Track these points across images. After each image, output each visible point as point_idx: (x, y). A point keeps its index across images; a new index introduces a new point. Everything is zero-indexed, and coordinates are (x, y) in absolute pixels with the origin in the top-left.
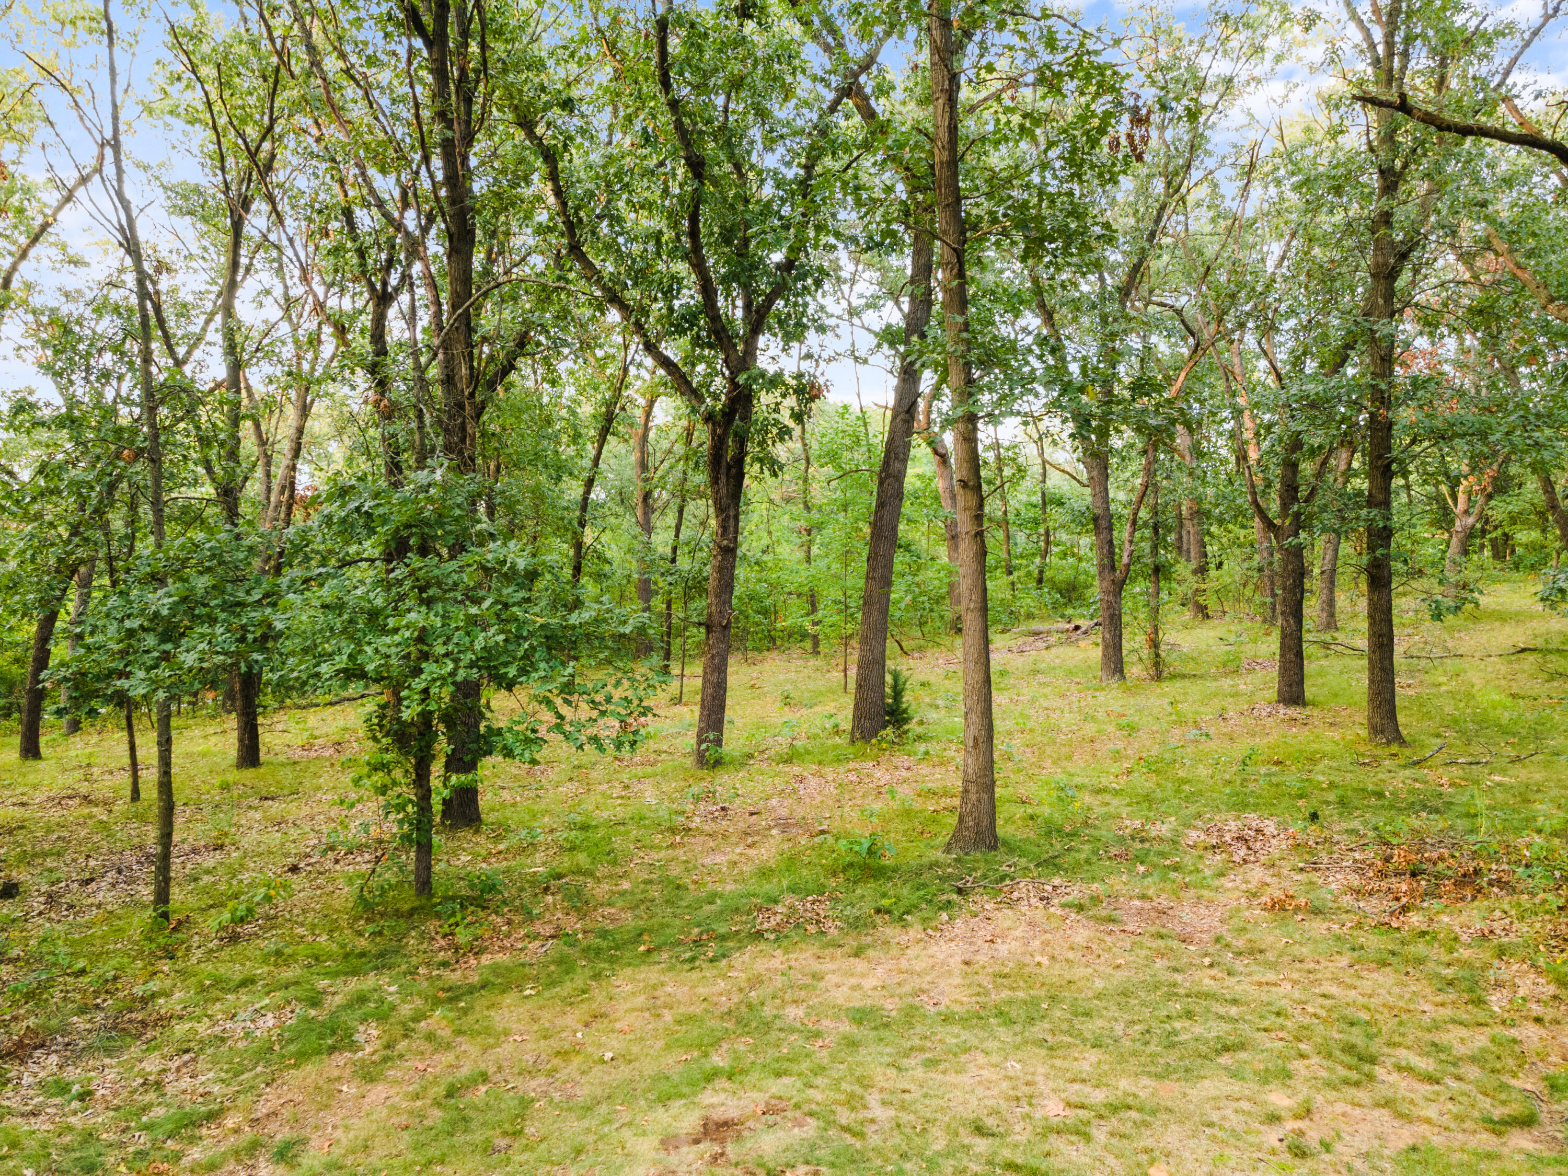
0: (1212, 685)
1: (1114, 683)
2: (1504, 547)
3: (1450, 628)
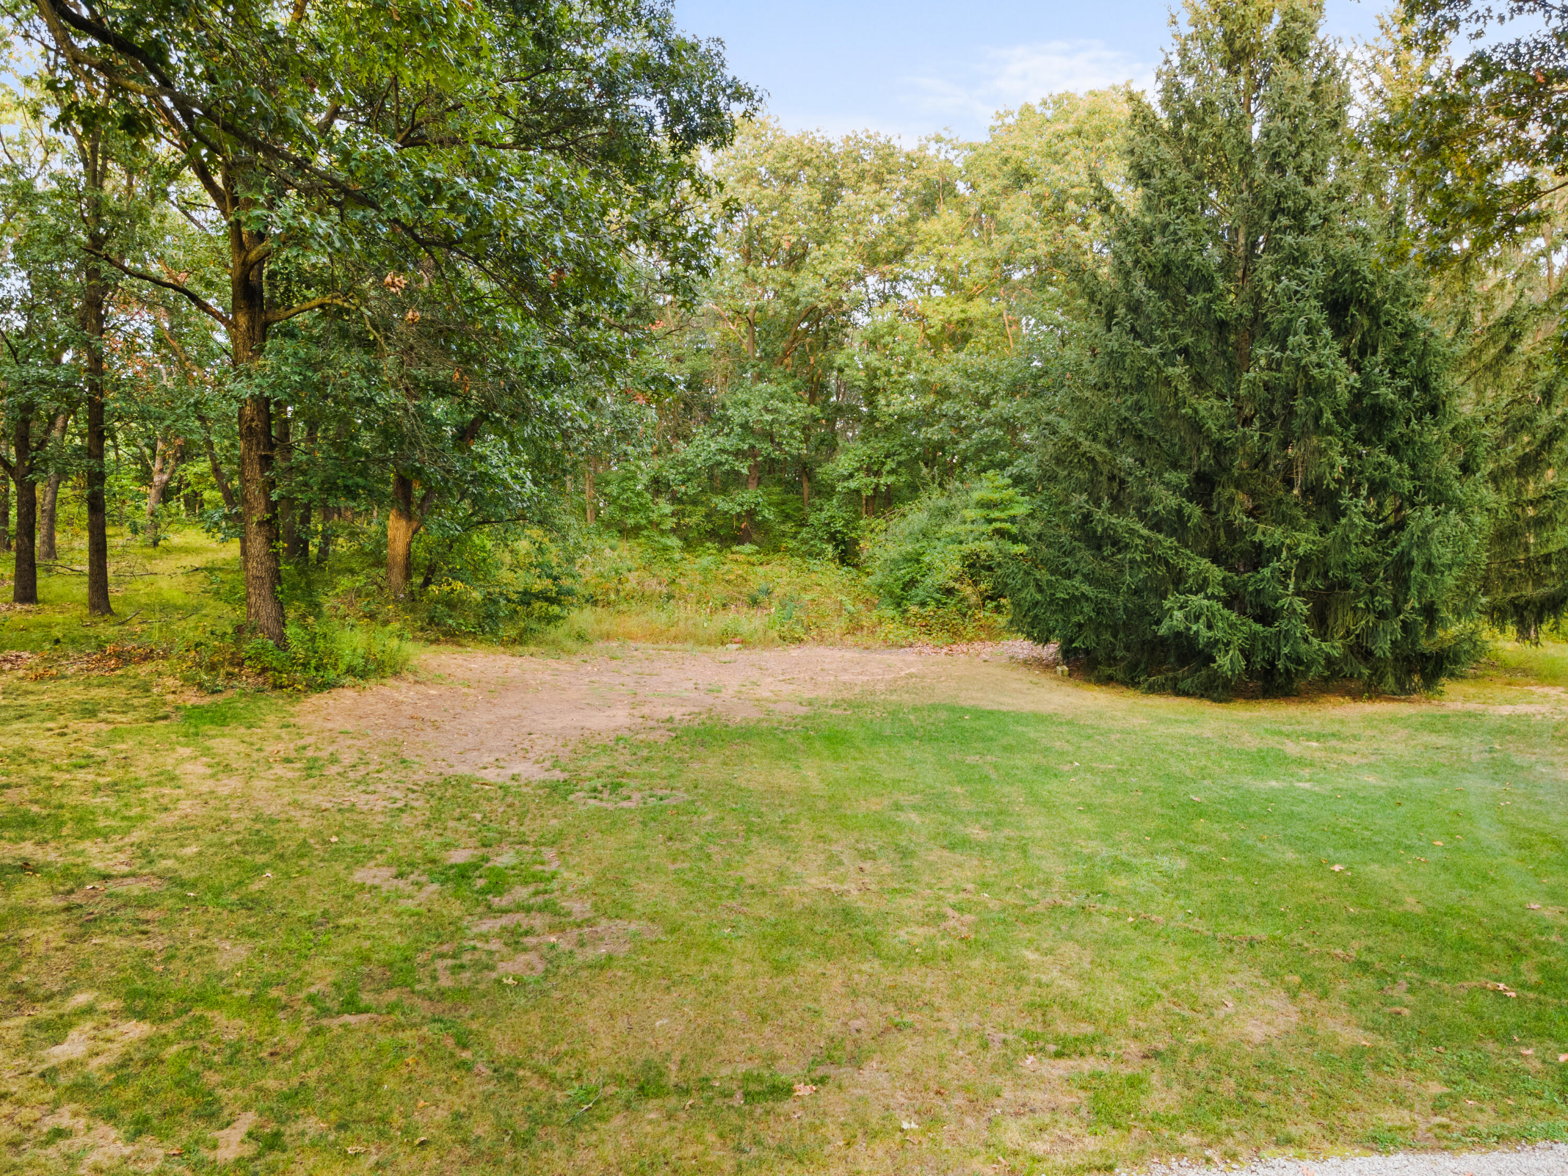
2: (194, 502)
3: (151, 558)
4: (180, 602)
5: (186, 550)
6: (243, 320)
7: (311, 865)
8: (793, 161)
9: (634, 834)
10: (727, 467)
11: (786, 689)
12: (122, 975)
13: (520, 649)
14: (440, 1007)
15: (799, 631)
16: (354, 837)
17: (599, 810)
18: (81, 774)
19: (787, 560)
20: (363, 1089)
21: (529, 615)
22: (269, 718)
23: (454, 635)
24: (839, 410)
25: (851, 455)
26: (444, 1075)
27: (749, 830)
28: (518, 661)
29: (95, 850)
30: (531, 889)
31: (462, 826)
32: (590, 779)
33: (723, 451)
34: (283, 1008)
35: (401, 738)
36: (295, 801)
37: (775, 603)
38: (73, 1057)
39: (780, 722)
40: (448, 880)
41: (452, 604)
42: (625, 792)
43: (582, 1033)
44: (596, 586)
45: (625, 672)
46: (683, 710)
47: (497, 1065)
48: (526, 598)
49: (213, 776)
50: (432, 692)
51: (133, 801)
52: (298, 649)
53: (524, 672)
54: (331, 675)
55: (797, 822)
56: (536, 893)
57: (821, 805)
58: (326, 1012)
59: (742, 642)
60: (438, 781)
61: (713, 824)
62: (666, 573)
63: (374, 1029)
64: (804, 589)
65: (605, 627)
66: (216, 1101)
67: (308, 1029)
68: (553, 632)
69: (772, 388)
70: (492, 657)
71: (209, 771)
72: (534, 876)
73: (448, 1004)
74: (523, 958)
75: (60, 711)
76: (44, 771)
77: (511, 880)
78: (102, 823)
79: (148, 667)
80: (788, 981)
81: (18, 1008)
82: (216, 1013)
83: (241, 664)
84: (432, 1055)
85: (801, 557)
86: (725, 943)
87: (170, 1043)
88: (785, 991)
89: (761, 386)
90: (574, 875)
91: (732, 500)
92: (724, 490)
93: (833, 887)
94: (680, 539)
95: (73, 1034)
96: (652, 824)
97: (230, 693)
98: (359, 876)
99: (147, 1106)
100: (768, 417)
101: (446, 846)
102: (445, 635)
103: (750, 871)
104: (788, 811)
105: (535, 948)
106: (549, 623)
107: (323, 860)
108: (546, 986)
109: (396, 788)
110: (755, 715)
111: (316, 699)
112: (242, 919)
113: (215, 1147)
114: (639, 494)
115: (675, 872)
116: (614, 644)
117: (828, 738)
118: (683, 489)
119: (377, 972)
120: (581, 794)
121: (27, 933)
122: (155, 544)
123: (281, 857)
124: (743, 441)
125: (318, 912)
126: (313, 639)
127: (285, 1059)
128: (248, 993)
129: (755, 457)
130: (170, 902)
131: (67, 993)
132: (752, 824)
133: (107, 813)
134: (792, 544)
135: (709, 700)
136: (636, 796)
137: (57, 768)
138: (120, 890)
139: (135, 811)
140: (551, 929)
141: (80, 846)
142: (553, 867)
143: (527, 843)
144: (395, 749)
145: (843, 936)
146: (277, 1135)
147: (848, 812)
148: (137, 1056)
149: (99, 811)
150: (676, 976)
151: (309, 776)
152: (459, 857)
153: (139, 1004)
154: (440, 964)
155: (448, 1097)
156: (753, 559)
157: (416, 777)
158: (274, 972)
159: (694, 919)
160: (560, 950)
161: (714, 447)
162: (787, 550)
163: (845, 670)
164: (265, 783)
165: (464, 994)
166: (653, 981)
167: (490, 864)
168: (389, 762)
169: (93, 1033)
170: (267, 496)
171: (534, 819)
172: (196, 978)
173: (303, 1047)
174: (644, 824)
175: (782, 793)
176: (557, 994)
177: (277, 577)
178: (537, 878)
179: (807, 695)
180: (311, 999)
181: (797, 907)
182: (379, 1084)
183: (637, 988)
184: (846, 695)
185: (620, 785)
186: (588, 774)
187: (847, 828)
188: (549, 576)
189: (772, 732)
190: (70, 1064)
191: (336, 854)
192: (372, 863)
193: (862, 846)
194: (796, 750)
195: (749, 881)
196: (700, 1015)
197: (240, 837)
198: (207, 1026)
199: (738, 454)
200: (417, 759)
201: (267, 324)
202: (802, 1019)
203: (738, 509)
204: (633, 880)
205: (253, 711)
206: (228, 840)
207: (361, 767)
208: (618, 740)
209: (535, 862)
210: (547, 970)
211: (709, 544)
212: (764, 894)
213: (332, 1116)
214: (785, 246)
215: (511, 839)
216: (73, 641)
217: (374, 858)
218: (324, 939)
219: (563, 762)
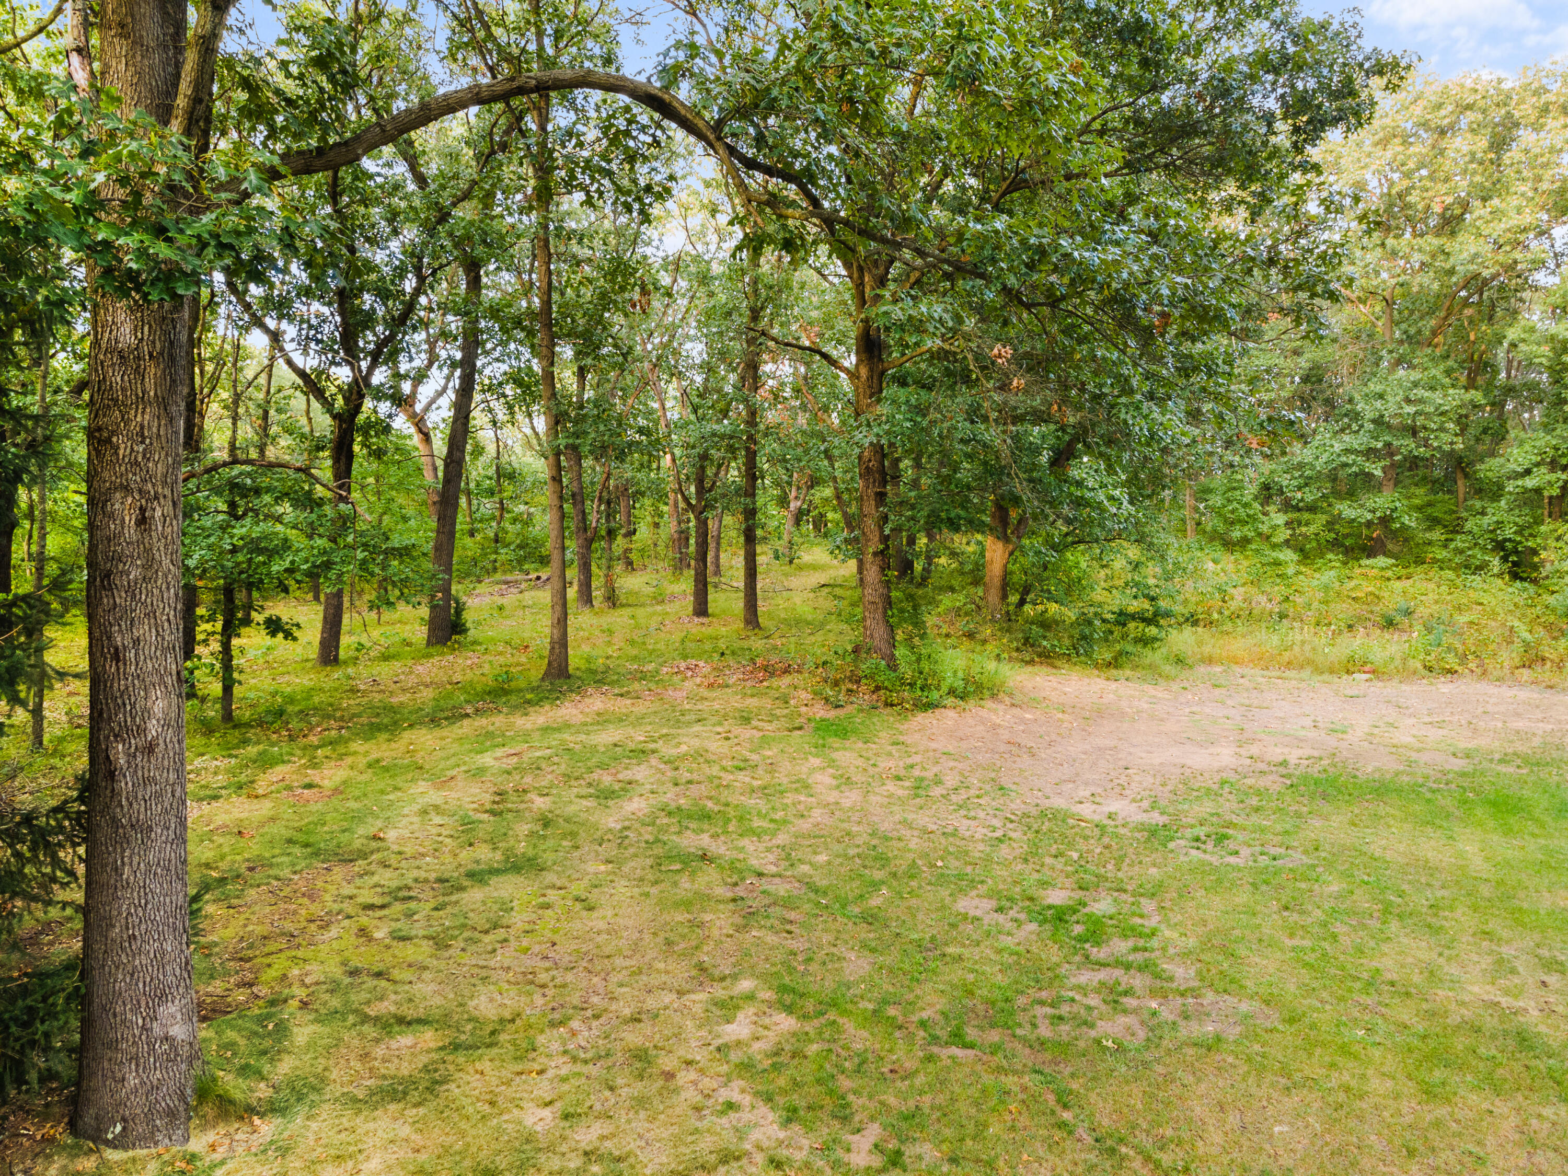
0: (649, 610)
1: (587, 610)
2: (820, 523)
3: (786, 575)
4: (810, 618)
5: (814, 567)
6: (864, 372)
7: (920, 887)
8: (1450, 108)
9: (1243, 897)
10: (1354, 469)
11: (1434, 734)
12: (774, 969)
13: (1114, 672)
14: (1040, 1057)
15: (1452, 661)
16: (957, 864)
17: (1203, 863)
18: (741, 776)
19: (1434, 573)
20: (971, 1128)
21: (1124, 637)
22: (883, 734)
23: (1048, 657)
24: (1510, 391)
25: (1527, 447)
26: (1045, 1133)
27: (1386, 911)
28: (1113, 685)
29: (752, 848)
30: (1130, 943)
31: (1059, 864)
32: (1192, 827)
33: (1347, 451)
34: (900, 1028)
35: (998, 763)
36: (905, 821)
37: (1418, 627)
38: (741, 1037)
39: (1427, 777)
40: (1045, 921)
41: (1046, 624)
42: (1231, 845)
43: (1189, 1120)
44: (1197, 604)
45: (1230, 702)
46: (1300, 752)
47: (1098, 1134)
48: (1122, 619)
49: (838, 787)
50: (1028, 716)
51: (778, 805)
52: (906, 670)
53: (1120, 698)
54: (935, 695)
55: (1452, 909)
56: (1136, 949)
57: (1485, 891)
58: (935, 1040)
59: (1373, 672)
60: (1034, 812)
61: (1338, 897)
62: (1279, 590)
63: (979, 1067)
64: (1459, 609)
65: (1207, 650)
66: (847, 1105)
67: (921, 1054)
68: (1149, 656)
69: (1415, 375)
70: (1087, 680)
71: (834, 782)
72: (1133, 929)
73: (1048, 1056)
74: (1123, 1020)
75: (725, 717)
76: (715, 770)
77: (1110, 930)
78: (757, 823)
79: (787, 679)
80: (1442, 1111)
81: (701, 984)
82: (846, 1020)
83: (858, 682)
84: (1034, 1107)
85: (1454, 570)
86: (1356, 1048)
87: (811, 1041)
88: (1437, 1124)
89: (1401, 373)
90: (1176, 935)
91: (1362, 506)
92: (1351, 494)
93: (1505, 1001)
94: (1295, 551)
95: (740, 1016)
96: (1264, 888)
97: (849, 708)
98: (963, 904)
99: (795, 1096)
100: (1411, 409)
101: (1043, 884)
102: (1039, 656)
103: (1388, 962)
104: (1439, 894)
105: (1135, 1011)
106: (1146, 644)
107: (930, 884)
108: (1148, 1057)
109: (995, 816)
110: (1390, 765)
111: (921, 718)
112: (863, 932)
113: (849, 1150)
114: (1246, 505)
115: (1294, 949)
116: (1218, 669)
117: (1494, 804)
118: (1299, 495)
119: (981, 1008)
120: (1182, 843)
121: (707, 917)
122: (791, 562)
123: (894, 875)
124: (1376, 439)
125: (927, 936)
126: (919, 660)
127: (903, 1079)
128: (871, 1006)
129: (1392, 455)
130: (807, 907)
131: (735, 977)
132: (1391, 903)
133: (759, 814)
134: (1441, 554)
135: (1332, 742)
136: (1245, 852)
137: (724, 769)
138: (771, 888)
139: (779, 815)
140: (1153, 993)
141: (741, 843)
142: (1153, 922)
143: (1125, 891)
144: (993, 775)
145: (1518, 1067)
146: (898, 1153)
147: (1525, 905)
148: (787, 1047)
149: (754, 812)
150: (1297, 1076)
151: (917, 796)
152: (1057, 897)
153: (788, 999)
154: (1040, 1011)
155: (1051, 1157)
156: (1389, 574)
157: (1013, 806)
158: (892, 990)
159: (1317, 1010)
160: (1161, 1019)
161: (1338, 446)
162: (1435, 561)
163: (1518, 715)
164: (879, 799)
165: (1064, 1048)
166: (1269, 1077)
167: (1087, 910)
168: (987, 787)
169: (755, 1018)
170: (881, 529)
171: (1130, 865)
172: (829, 984)
173: (917, 1071)
174: (1255, 886)
175: (1431, 869)
176: (1160, 1069)
177: (888, 603)
178: (1135, 932)
179: (1462, 745)
180: (923, 1024)
181: (1456, 1019)
182: (986, 1126)
183: (1250, 1081)
184: (1520, 748)
185: (1225, 837)
186: (1190, 821)
187: (1524, 925)
188: (1146, 596)
189: (1415, 789)
190: (739, 1043)
191: (941, 879)
192: (974, 893)
193: (1545, 952)
194: (1448, 816)
195: (1389, 976)
196: (1329, 1131)
197: (860, 850)
198: (839, 1032)
199: (1370, 453)
200: (1014, 787)
201: (883, 373)
202: (1461, 1163)
203: (1369, 516)
204: (1243, 952)
205: (867, 727)
206: (852, 852)
207: (962, 791)
208: (1223, 783)
209: (1134, 914)
210: (1148, 1040)
211: (1330, 556)
212: (1407, 994)
213: (944, 1147)
214: (1437, 209)
215: (1108, 885)
216: (733, 653)
217: (976, 888)
218: (933, 965)
219: (1163, 803)
